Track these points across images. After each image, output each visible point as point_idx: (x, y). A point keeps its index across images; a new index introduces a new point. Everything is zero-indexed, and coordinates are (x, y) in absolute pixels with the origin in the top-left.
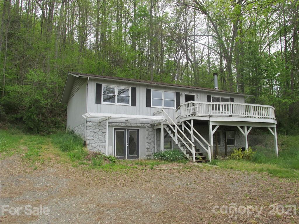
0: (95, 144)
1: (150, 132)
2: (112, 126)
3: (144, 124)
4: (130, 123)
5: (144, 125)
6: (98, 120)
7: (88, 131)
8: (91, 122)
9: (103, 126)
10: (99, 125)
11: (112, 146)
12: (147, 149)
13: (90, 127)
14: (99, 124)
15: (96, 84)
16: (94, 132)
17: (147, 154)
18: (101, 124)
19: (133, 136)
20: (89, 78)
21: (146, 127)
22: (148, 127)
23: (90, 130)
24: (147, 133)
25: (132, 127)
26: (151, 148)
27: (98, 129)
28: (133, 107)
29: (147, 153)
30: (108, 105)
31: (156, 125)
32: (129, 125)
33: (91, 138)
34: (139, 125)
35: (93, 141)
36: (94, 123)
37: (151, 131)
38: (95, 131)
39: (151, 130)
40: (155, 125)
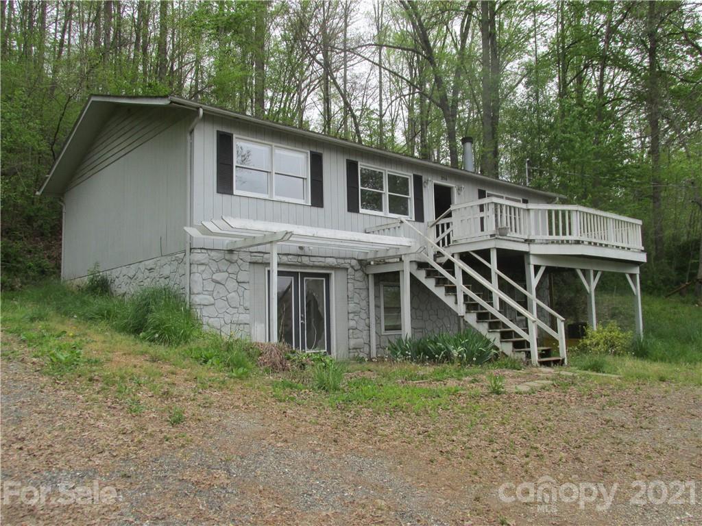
0: (216, 317)
1: (359, 283)
2: (261, 263)
3: (344, 258)
4: (310, 256)
5: (342, 261)
6: (225, 243)
7: (197, 277)
8: (203, 251)
9: (240, 262)
10: (227, 260)
11: (263, 325)
12: (351, 331)
13: (202, 264)
14: (228, 256)
15: (218, 131)
16: (213, 281)
17: (352, 346)
18: (235, 257)
19: (314, 294)
20: (201, 111)
21: (347, 269)
22: (352, 267)
23: (205, 276)
24: (349, 284)
25: (313, 267)
26: (360, 328)
27: (227, 271)
28: (315, 209)
29: (352, 343)
30: (250, 199)
31: (372, 263)
32: (307, 263)
33: (206, 299)
34: (331, 263)
35: (212, 307)
36: (213, 254)
37: (359, 279)
38: (217, 277)
39: (360, 277)
40: (370, 263)
